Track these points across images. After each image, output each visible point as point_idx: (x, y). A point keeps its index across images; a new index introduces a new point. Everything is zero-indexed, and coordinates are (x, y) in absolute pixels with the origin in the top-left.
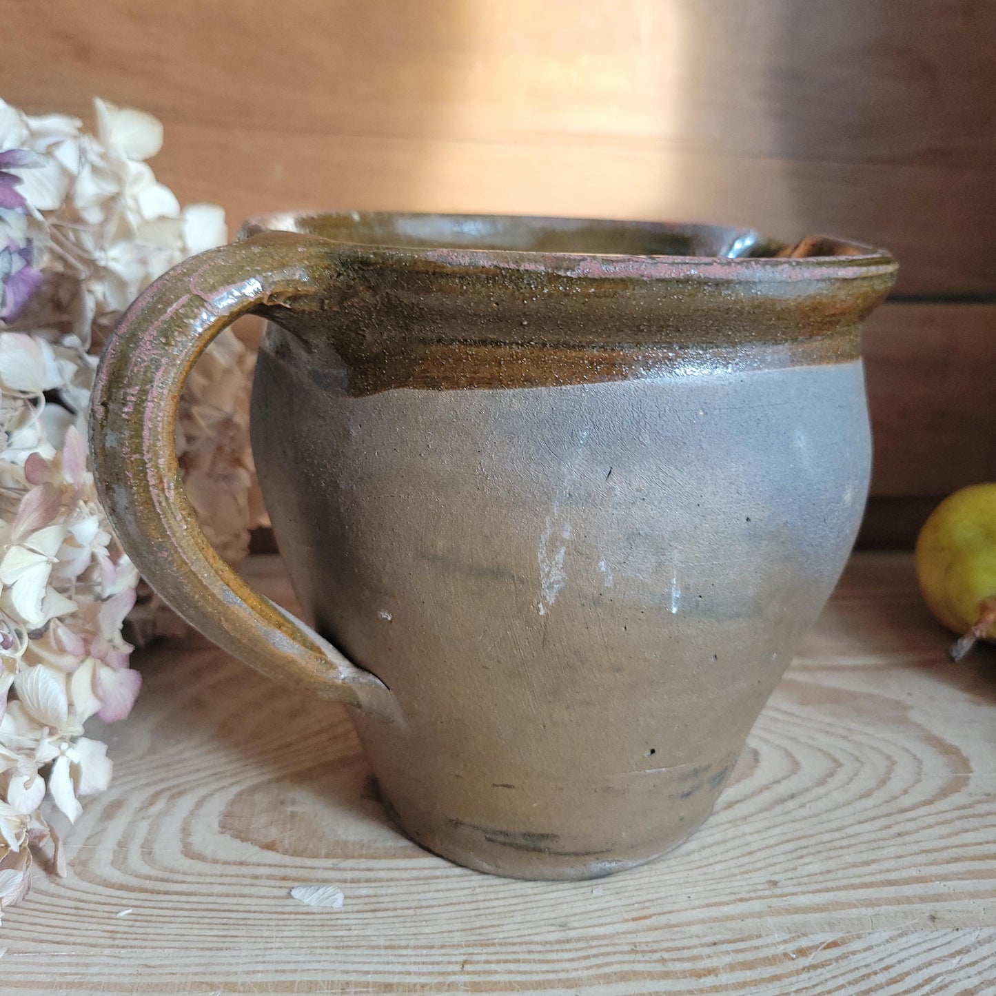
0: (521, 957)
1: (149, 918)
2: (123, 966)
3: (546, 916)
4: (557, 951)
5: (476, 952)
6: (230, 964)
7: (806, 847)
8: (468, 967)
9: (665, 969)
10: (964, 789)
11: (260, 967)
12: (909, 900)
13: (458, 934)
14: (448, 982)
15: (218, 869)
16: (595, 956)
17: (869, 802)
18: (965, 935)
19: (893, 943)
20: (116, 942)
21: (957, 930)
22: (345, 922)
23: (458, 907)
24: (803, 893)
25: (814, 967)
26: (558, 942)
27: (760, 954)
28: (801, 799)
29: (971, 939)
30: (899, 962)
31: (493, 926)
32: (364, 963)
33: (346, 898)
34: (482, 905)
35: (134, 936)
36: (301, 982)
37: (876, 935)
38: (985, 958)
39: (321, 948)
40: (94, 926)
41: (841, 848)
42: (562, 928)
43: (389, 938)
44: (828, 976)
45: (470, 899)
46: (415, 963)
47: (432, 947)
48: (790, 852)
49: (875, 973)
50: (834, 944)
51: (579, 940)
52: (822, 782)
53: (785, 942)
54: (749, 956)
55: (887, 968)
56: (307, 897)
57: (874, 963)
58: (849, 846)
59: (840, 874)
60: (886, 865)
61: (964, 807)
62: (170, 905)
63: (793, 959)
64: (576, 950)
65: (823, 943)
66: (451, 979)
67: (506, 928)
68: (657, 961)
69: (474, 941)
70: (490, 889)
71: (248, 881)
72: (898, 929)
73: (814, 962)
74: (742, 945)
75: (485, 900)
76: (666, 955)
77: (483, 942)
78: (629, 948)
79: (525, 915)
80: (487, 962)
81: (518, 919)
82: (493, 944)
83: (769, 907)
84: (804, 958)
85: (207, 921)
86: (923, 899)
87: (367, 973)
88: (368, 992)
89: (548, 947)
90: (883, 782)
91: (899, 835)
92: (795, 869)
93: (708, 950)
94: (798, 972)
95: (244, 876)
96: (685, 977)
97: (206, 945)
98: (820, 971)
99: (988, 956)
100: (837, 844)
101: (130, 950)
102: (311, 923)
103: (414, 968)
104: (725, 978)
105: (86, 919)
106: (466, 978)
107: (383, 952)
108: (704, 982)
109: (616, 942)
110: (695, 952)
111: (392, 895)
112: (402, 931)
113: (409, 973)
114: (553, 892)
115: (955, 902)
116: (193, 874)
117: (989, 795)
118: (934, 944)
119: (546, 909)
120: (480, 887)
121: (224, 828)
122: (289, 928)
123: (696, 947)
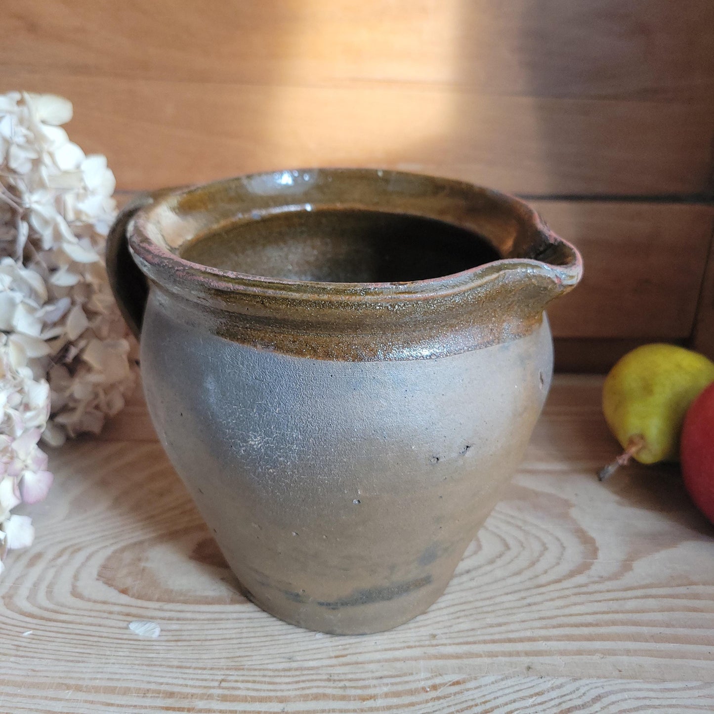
0: (257, 679)
1: (41, 638)
2: (20, 669)
3: (282, 651)
4: (281, 676)
5: (231, 673)
6: (82, 672)
7: (464, 610)
8: (224, 684)
9: (344, 693)
10: (587, 572)
11: (99, 676)
12: (518, 654)
13: (223, 660)
14: (208, 693)
15: (89, 605)
16: (303, 681)
17: (517, 579)
18: (545, 682)
19: (496, 685)
20: (19, 653)
21: (541, 678)
22: (157, 647)
23: (229, 641)
24: (450, 644)
25: (439, 698)
26: (284, 670)
27: (407, 687)
28: (473, 574)
29: (549, 685)
30: (495, 698)
31: (247, 656)
32: (162, 677)
33: (162, 630)
34: (244, 641)
35: (29, 650)
36: (121, 688)
37: (487, 678)
38: (552, 700)
39: (138, 665)
40: (8, 641)
41: (487, 612)
42: (289, 660)
43: (180, 660)
44: (445, 705)
45: (238, 636)
46: (192, 679)
47: (205, 669)
48: (452, 613)
49: (476, 705)
50: (457, 683)
51: (296, 669)
52: (492, 562)
53: (427, 679)
54: (400, 688)
55: (485, 702)
56: (138, 629)
57: (479, 698)
58: (493, 611)
59: (479, 632)
60: (512, 627)
61: (580, 586)
62: (56, 629)
63: (427, 692)
64: (293, 676)
65: (450, 681)
66: (212, 691)
67: (254, 658)
68: (340, 688)
69: (232, 666)
70: (252, 630)
71: (105, 615)
72: (503, 674)
73: (440, 695)
74: (398, 680)
75: (247, 637)
76: (348, 684)
77: (237, 667)
78: (325, 677)
79: (268, 649)
80: (236, 681)
81: (263, 652)
82: (243, 669)
83: (425, 653)
84: (434, 692)
85: (75, 642)
86: (527, 654)
87: (162, 684)
88: (158, 697)
89: (276, 673)
90: (533, 564)
91: (529, 605)
92: (451, 626)
93: (375, 682)
94: (427, 701)
95: (104, 612)
96: (355, 700)
97: (71, 658)
98: (442, 701)
99: (555, 698)
100: (485, 609)
101: (26, 659)
102: (138, 647)
103: (190, 683)
104: (380, 703)
105: (5, 636)
106: (220, 691)
107: (174, 670)
108: (366, 704)
109: (320, 672)
110: (366, 683)
111: (191, 630)
112: (190, 656)
113: (186, 686)
114: (290, 634)
115: (547, 657)
116: (73, 608)
117: (602, 577)
118: (523, 687)
119: (283, 646)
120: (246, 628)
121: (100, 576)
122: (122, 650)
123: (368, 679)
